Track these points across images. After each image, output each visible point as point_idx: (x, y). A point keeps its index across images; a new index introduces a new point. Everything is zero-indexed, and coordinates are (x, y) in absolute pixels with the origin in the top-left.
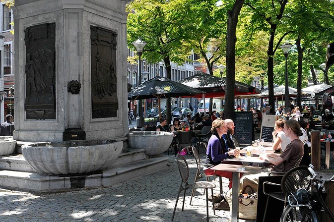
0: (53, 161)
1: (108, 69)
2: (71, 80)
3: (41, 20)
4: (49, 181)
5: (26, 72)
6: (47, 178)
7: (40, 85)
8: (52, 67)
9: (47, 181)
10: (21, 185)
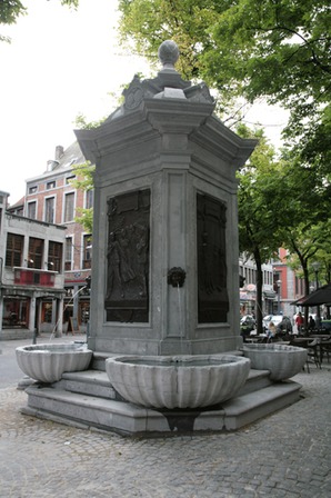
0: (155, 388)
1: (216, 253)
2: (172, 267)
3: (130, 187)
4: (147, 417)
5: (108, 257)
6: (143, 412)
7: (127, 274)
8: (145, 250)
9: (143, 418)
10: (103, 419)
